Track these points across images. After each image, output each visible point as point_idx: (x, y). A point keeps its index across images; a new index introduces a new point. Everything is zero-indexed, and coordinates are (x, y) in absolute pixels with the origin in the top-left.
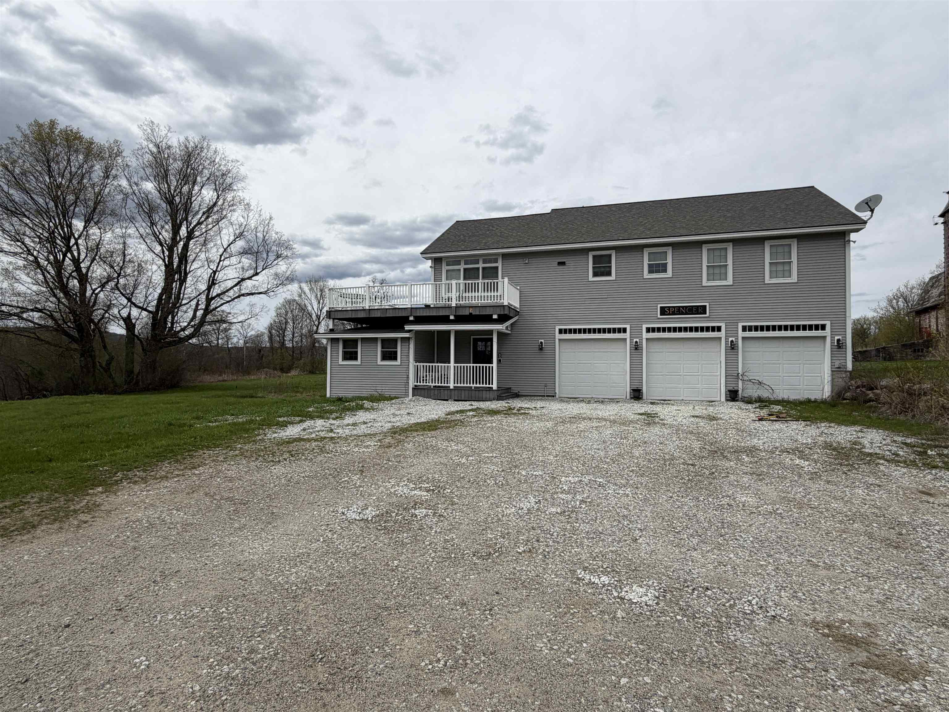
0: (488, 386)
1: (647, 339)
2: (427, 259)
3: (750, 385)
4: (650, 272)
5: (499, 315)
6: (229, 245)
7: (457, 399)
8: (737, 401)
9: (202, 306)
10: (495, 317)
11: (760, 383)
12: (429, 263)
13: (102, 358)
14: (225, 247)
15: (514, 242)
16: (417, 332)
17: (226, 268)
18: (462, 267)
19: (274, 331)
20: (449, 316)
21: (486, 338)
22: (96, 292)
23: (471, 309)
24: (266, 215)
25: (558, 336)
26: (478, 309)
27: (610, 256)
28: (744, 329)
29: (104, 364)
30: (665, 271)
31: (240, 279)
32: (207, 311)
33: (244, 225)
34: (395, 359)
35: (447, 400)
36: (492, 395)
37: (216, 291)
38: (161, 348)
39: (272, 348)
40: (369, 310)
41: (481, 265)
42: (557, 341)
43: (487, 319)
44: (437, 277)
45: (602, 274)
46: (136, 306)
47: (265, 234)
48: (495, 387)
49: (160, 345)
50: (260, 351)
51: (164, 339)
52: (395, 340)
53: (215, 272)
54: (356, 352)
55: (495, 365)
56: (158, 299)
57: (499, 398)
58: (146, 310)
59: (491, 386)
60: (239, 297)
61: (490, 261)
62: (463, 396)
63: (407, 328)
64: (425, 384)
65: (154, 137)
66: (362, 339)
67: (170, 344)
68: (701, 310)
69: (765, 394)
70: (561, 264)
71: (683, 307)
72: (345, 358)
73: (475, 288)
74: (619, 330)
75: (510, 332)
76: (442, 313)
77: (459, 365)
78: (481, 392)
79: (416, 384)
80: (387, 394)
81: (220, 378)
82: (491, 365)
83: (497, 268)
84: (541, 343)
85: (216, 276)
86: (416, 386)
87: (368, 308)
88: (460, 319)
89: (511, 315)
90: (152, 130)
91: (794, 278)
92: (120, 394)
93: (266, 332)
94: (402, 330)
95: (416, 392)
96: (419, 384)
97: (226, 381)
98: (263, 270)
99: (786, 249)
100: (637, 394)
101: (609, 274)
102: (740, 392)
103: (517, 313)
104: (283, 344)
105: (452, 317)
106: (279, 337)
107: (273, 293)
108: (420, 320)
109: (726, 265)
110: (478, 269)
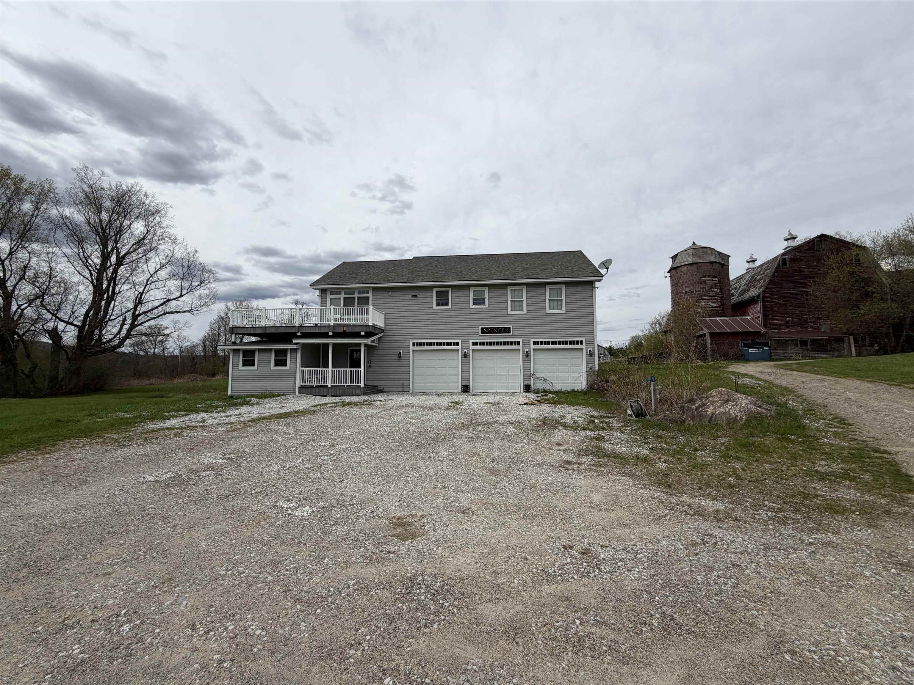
0: (357, 384)
1: (472, 350)
2: (315, 289)
3: (538, 381)
4: (474, 303)
5: (366, 333)
6: (156, 272)
7: (333, 395)
8: (530, 392)
9: (129, 321)
10: (363, 333)
11: (545, 380)
12: (317, 293)
13: (24, 365)
14: (152, 273)
15: (380, 279)
16: (304, 344)
17: (152, 291)
18: (342, 296)
19: (207, 342)
20: (328, 333)
21: (356, 348)
22: (22, 307)
23: (345, 328)
24: (191, 249)
25: (412, 348)
26: (350, 328)
27: (448, 292)
28: (534, 343)
29: (26, 372)
30: (484, 303)
31: (165, 300)
32: (133, 326)
33: (170, 257)
34: (286, 365)
35: (326, 396)
36: (360, 391)
37: (142, 309)
38: (85, 357)
39: (205, 356)
40: (265, 327)
41: (356, 295)
42: (411, 351)
43: (357, 335)
44: (323, 303)
45: (443, 304)
46: (61, 320)
47: (190, 264)
48: (362, 385)
49: (85, 354)
50: (194, 359)
51: (89, 349)
52: (285, 351)
53: (142, 294)
54: (254, 360)
55: (362, 369)
56: (85, 315)
57: (365, 394)
58: (72, 324)
59: (359, 384)
60: (165, 314)
61: (363, 293)
62: (338, 393)
63: (295, 341)
64: (309, 384)
65: (88, 179)
66: (259, 350)
67: (95, 354)
68: (507, 330)
69: (548, 387)
70: (414, 296)
71: (495, 328)
72: (244, 365)
73: (352, 312)
74: (454, 344)
75: (377, 345)
76: (323, 330)
77: (335, 369)
78: (351, 389)
79: (302, 384)
80: (276, 392)
81: (148, 382)
82: (359, 369)
83: (368, 298)
84: (400, 353)
85: (143, 296)
86: (301, 386)
87: (264, 326)
88: (336, 335)
89: (376, 332)
90: (85, 174)
91: (564, 310)
92: (40, 397)
93: (201, 342)
94: (291, 343)
95: (301, 391)
96: (304, 384)
97: (153, 384)
98: (187, 293)
99: (559, 291)
100: (465, 389)
101: (447, 304)
102: (532, 385)
103: (381, 330)
104: (215, 353)
105: (330, 334)
106: (212, 347)
107: (196, 312)
108: (305, 335)
109: (523, 301)
110: (354, 298)
